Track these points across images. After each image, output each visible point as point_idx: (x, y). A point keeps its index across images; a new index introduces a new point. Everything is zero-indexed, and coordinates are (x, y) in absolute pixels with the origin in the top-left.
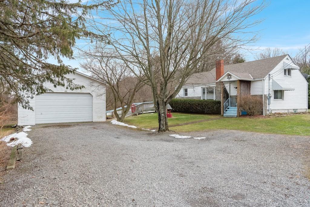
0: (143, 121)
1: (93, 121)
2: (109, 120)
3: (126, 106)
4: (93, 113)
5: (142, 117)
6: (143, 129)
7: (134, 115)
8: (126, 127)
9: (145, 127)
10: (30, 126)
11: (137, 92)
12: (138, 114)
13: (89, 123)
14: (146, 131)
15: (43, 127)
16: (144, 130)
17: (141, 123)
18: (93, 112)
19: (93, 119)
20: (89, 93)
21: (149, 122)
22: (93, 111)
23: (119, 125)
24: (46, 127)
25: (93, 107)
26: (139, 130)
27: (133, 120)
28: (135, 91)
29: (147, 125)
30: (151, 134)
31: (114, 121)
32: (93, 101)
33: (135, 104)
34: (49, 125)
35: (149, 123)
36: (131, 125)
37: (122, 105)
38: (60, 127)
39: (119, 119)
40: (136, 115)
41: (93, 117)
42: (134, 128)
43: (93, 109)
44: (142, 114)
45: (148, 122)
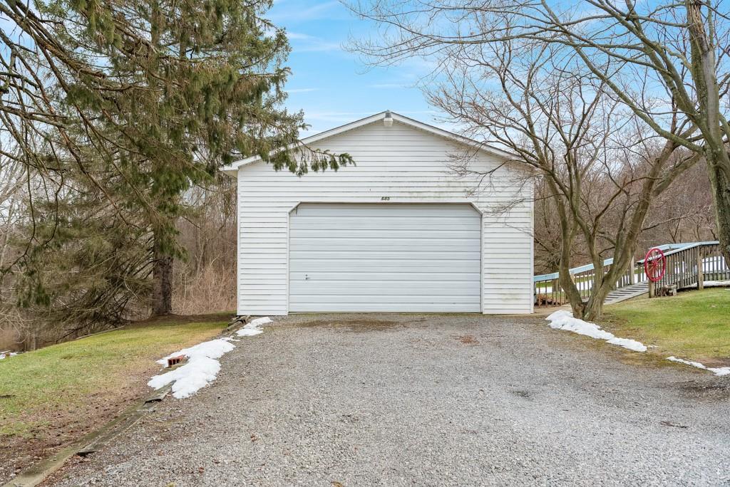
0: (686, 319)
1: (484, 313)
2: (543, 311)
3: (608, 262)
4: (484, 281)
5: (690, 303)
6: (672, 358)
7: (658, 293)
8: (600, 343)
9: (687, 351)
10: (266, 320)
11: (658, 192)
12: (675, 291)
13: (462, 320)
14: (684, 368)
15: (304, 325)
16: (674, 364)
17: (673, 327)
18: (485, 276)
19: (484, 302)
20: (470, 205)
21: (716, 326)
22: (484, 271)
23: (571, 333)
24: (311, 325)
25: (484, 256)
26: (654, 361)
27: (646, 315)
28: (650, 189)
29: (698, 338)
30: (698, 389)
31: (562, 318)
32: (485, 236)
33: (662, 248)
34: (324, 319)
35: (712, 331)
36: (627, 336)
37: (591, 250)
38: (354, 328)
39: (583, 311)
40: (667, 293)
41: (484, 297)
42: (632, 352)
43: (484, 266)
44: (697, 288)
45: (708, 326)
